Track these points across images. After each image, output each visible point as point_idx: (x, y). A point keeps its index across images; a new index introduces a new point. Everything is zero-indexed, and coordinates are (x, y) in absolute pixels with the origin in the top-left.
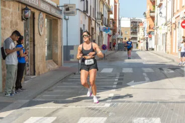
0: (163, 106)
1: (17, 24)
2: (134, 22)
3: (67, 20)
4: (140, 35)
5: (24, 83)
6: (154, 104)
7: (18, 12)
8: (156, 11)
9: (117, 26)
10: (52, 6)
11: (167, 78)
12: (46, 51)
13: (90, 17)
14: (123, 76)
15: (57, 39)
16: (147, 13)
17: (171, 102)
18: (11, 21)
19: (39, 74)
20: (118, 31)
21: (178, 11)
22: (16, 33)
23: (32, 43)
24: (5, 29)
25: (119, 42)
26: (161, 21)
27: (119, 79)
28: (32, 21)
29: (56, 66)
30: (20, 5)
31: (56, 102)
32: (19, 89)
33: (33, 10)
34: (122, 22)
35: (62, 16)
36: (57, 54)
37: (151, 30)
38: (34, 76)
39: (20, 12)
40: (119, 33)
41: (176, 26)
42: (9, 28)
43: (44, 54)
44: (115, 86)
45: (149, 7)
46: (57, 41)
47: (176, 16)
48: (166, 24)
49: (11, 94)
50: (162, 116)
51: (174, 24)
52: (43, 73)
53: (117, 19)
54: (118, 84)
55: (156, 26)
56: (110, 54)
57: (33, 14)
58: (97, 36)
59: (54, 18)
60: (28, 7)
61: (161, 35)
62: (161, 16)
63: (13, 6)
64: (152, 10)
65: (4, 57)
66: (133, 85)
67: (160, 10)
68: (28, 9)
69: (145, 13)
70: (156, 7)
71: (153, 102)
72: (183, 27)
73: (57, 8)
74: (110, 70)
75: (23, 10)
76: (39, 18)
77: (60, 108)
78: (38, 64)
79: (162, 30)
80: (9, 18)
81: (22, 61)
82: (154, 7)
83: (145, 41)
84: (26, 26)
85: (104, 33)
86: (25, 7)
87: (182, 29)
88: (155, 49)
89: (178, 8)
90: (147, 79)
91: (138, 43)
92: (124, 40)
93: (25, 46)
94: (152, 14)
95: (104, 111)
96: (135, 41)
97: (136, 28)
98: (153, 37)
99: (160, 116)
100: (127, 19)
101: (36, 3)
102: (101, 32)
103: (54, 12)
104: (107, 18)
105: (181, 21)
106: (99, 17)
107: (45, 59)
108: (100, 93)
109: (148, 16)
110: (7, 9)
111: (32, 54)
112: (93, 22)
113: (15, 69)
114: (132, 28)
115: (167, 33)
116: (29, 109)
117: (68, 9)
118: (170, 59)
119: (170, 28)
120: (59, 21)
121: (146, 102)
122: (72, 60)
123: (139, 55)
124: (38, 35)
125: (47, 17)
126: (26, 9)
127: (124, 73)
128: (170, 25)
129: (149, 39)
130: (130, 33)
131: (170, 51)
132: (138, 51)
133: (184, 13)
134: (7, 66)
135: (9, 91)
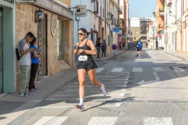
0: (174, 105)
1: (30, 26)
2: (144, 22)
3: (78, 21)
4: (150, 34)
5: (37, 83)
6: (165, 103)
7: (32, 15)
8: (165, 10)
9: (127, 26)
10: (64, 8)
11: (178, 77)
12: (58, 51)
13: (100, 18)
14: (133, 75)
15: (69, 38)
16: (156, 12)
17: (182, 102)
18: (26, 23)
19: (51, 74)
20: (127, 31)
22: (30, 34)
23: (45, 44)
24: (19, 30)
25: (129, 41)
26: (170, 20)
27: (129, 79)
28: (45, 23)
29: (68, 67)
30: (34, 7)
31: (68, 102)
32: (32, 89)
33: (45, 12)
34: (131, 22)
35: (74, 18)
37: (160, 29)
38: (47, 77)
39: (34, 14)
40: (129, 32)
41: (186, 25)
42: (23, 30)
43: (56, 54)
44: (125, 86)
45: (159, 6)
46: (68, 41)
47: (185, 15)
48: (176, 23)
49: (25, 94)
50: (174, 116)
51: (184, 22)
52: (55, 72)
53: (127, 19)
54: (128, 84)
55: (165, 25)
56: (120, 54)
57: (46, 16)
58: (107, 36)
59: (66, 19)
60: (41, 9)
61: (171, 33)
63: (27, 9)
64: (161, 9)
65: (18, 58)
66: (143, 84)
67: (170, 8)
68: (41, 12)
69: (154, 13)
70: (165, 6)
71: (163, 102)
73: (69, 10)
74: (120, 70)
75: (36, 12)
76: (51, 20)
77: (72, 108)
79: (171, 29)
80: (23, 20)
81: (35, 62)
83: (155, 41)
84: (39, 28)
85: (114, 33)
86: (38, 9)
88: (165, 48)
90: (158, 78)
91: (148, 42)
92: (134, 40)
93: (38, 47)
94: (161, 13)
95: (115, 111)
96: (145, 41)
97: (146, 27)
98: (163, 36)
99: (171, 116)
100: (136, 18)
101: (48, 5)
102: (111, 32)
103: (65, 13)
104: (117, 18)
106: (109, 17)
107: (57, 59)
108: (110, 93)
109: (157, 15)
110: (22, 11)
111: (45, 54)
112: (103, 22)
113: (28, 69)
114: (141, 28)
115: (176, 32)
116: (41, 109)
117: (79, 11)
118: (180, 58)
119: (179, 27)
120: (71, 24)
121: (156, 101)
123: (149, 55)
124: (51, 36)
125: (59, 18)
126: (39, 11)
127: (134, 72)
128: (180, 24)
129: (158, 38)
130: (140, 33)
131: (180, 50)
132: (148, 50)
134: (21, 66)
135: (22, 91)
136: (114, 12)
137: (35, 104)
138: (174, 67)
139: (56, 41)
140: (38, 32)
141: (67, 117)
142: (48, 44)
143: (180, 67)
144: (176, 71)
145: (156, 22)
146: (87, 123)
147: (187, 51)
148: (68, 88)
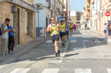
0: (93, 62)
1: (9, 15)
2: (78, 13)
3: (38, 12)
4: (82, 20)
8: (91, 6)
9: (68, 16)
10: (29, 5)
13: (52, 11)
16: (85, 7)
18: (6, 14)
19: (22, 44)
20: (68, 18)
23: (18, 26)
24: (2, 18)
26: (93, 12)
27: (68, 46)
28: (18, 14)
29: (32, 39)
30: (11, 4)
31: (31, 60)
33: (18, 7)
34: (71, 13)
35: (36, 11)
36: (32, 32)
37: (88, 18)
39: (11, 8)
40: (69, 19)
41: (102, 15)
42: (4, 18)
43: (25, 32)
44: (65, 51)
45: (87, 4)
46: (32, 24)
47: (102, 9)
48: (96, 14)
49: (5, 55)
51: (101, 14)
52: (24, 43)
53: (68, 11)
54: (67, 49)
55: (91, 15)
57: (19, 10)
58: (56, 22)
59: (31, 11)
60: (15, 6)
61: (94, 20)
62: (94, 10)
63: (7, 5)
64: (89, 6)
67: (93, 6)
68: (16, 7)
69: (84, 8)
70: (91, 4)
71: (87, 60)
72: (107, 15)
73: (33, 6)
77: (33, 63)
78: (21, 38)
79: (94, 18)
80: (4, 12)
82: (90, 4)
84: (14, 16)
86: (13, 6)
87: (106, 17)
88: (90, 29)
89: (104, 5)
90: (85, 46)
91: (81, 25)
94: (88, 8)
96: (79, 24)
97: (79, 16)
98: (89, 22)
99: (91, 68)
100: (74, 11)
101: (20, 3)
102: (58, 19)
103: (30, 8)
104: (62, 11)
105: (105, 12)
106: (57, 10)
107: (25, 35)
109: (86, 9)
110: (3, 7)
111: (18, 32)
112: (54, 13)
114: (77, 17)
115: (97, 19)
116: (15, 64)
117: (38, 6)
119: (99, 16)
120: (34, 13)
122: (41, 35)
123: (81, 33)
124: (21, 21)
125: (26, 11)
126: (14, 7)
127: (71, 43)
128: (99, 14)
129: (87, 23)
130: (76, 20)
131: (99, 30)
132: (80, 30)
133: (107, 7)
134: (2, 39)
135: (4, 53)
136: (60, 7)
137: (11, 61)
138: (95, 40)
139: (25, 24)
140: (14, 19)
141: (30, 69)
142: (20, 26)
143: (98, 40)
144: (96, 42)
145: (85, 13)
146: (42, 72)
147: (103, 30)
148: (31, 52)
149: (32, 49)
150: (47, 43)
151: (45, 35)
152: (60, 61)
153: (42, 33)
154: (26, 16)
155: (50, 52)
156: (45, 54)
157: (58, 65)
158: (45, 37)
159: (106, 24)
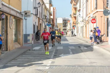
0: (79, 68)
2: (65, 20)
3: (26, 19)
4: (68, 27)
8: (77, 13)
10: (17, 12)
11: (83, 52)
12: (14, 37)
13: (39, 18)
14: (57, 51)
15: (20, 30)
16: (72, 15)
17: (84, 66)
19: (10, 50)
21: (89, 13)
23: (6, 33)
26: (80, 19)
27: (55, 53)
28: (6, 21)
29: (20, 46)
31: (18, 66)
33: (6, 15)
34: (58, 20)
35: (23, 18)
36: (20, 39)
37: (74, 25)
40: (56, 26)
41: (88, 22)
43: (13, 39)
44: (52, 57)
45: (73, 11)
46: (20, 32)
47: (88, 16)
48: (83, 21)
51: (87, 21)
52: (12, 49)
53: (55, 18)
54: (54, 56)
55: (77, 22)
57: (7, 17)
58: (43, 29)
60: (4, 13)
61: (80, 27)
62: (80, 17)
64: (75, 13)
66: (63, 56)
67: (79, 13)
69: (71, 15)
70: (77, 11)
71: (74, 66)
72: (92, 22)
73: (20, 13)
77: (20, 70)
78: (9, 45)
79: (80, 25)
82: (76, 11)
83: (71, 31)
84: (3, 24)
85: (47, 27)
86: (2, 13)
87: (92, 24)
89: (90, 12)
90: (71, 53)
94: (75, 15)
96: (65, 31)
97: (66, 23)
98: (76, 29)
101: (8, 10)
102: (45, 26)
103: (18, 15)
104: (49, 18)
105: (91, 19)
106: (44, 18)
107: (13, 42)
108: (43, 61)
109: (73, 17)
111: (6, 39)
112: (41, 21)
114: (63, 24)
115: (83, 26)
117: (26, 14)
118: (85, 41)
119: (85, 23)
120: (21, 21)
122: (28, 42)
123: (68, 39)
124: (10, 28)
125: (14, 18)
126: (3, 14)
127: (58, 49)
129: (73, 30)
130: (62, 26)
131: (85, 36)
132: (67, 36)
133: (93, 14)
136: (47, 14)
138: (81, 47)
139: (13, 31)
140: (2, 26)
142: (8, 33)
143: (84, 47)
144: (82, 49)
145: (72, 20)
147: (89, 37)
148: (19, 58)
149: (20, 56)
150: (34, 50)
151: (33, 41)
152: (47, 68)
153: (29, 40)
154: (14, 23)
155: (37, 58)
156: (32, 60)
157: (45, 71)
158: (33, 43)
159: (92, 31)
